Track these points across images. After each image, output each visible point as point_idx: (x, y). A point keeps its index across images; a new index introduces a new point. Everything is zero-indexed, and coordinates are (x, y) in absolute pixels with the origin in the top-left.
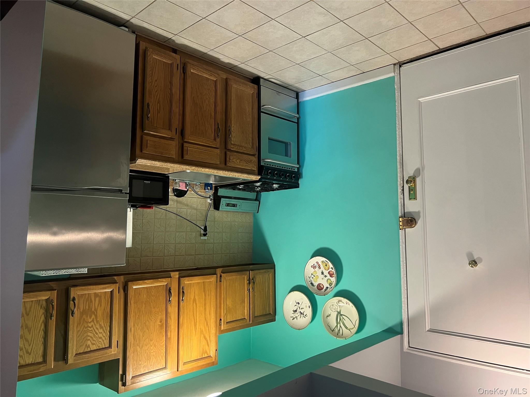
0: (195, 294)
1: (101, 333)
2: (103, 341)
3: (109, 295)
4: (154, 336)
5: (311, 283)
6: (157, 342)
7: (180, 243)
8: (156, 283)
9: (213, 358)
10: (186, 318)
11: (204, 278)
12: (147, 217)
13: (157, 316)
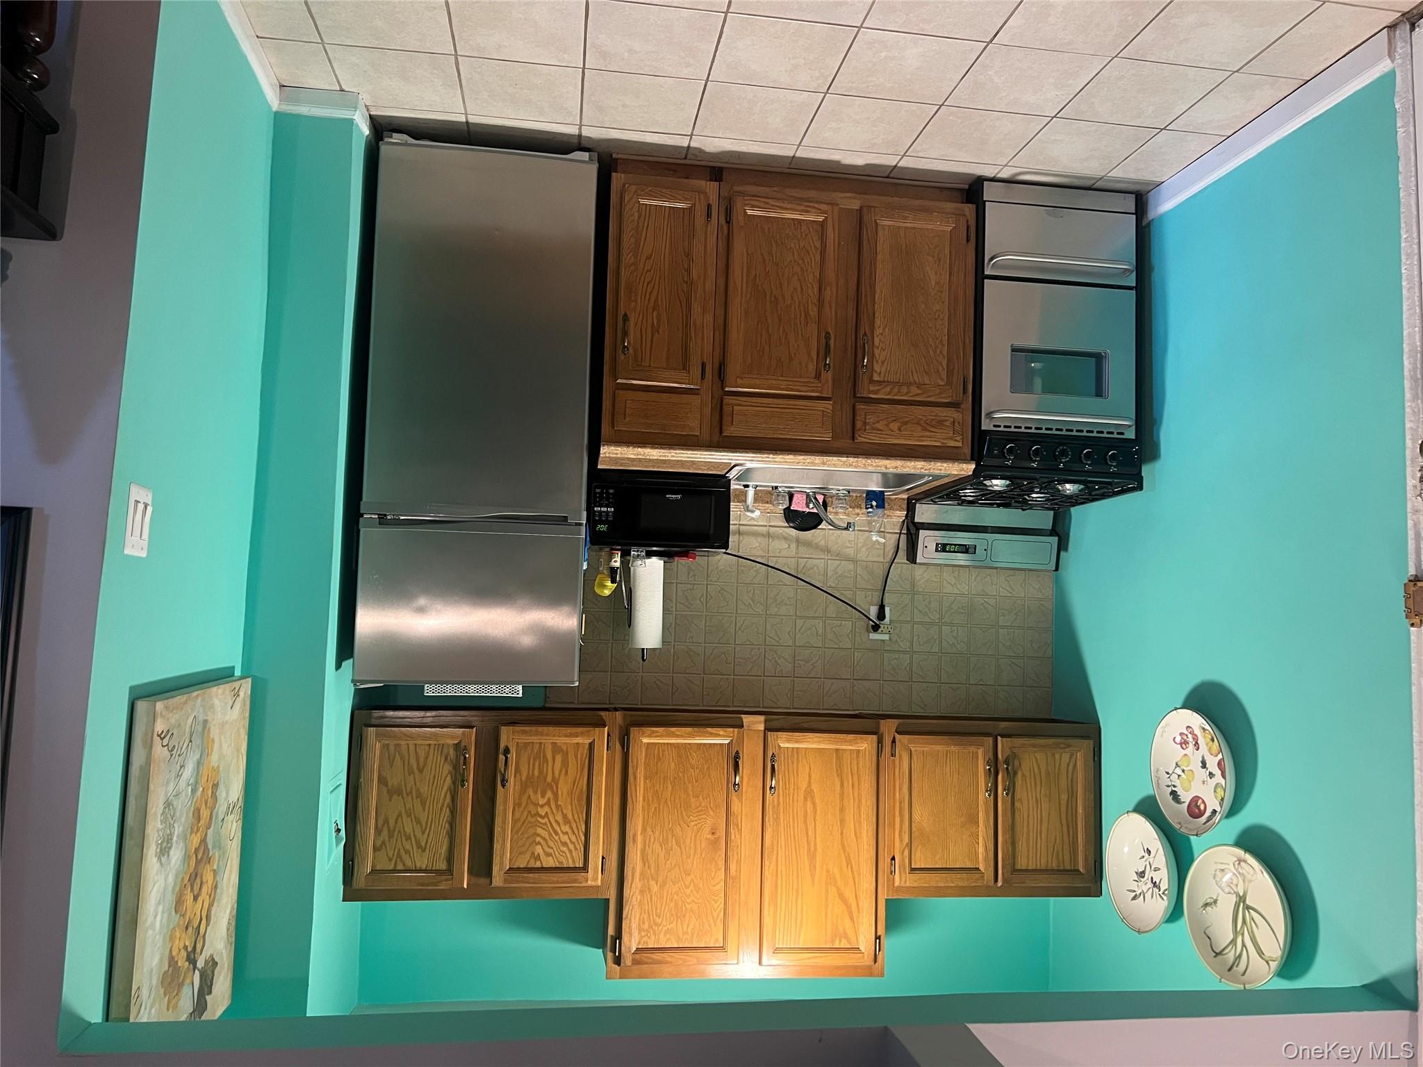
0: (810, 776)
1: (567, 833)
2: (570, 851)
3: (585, 752)
4: (695, 863)
5: (1174, 793)
6: (701, 882)
7: (808, 645)
8: (700, 736)
9: (866, 957)
10: (783, 836)
11: (836, 740)
12: (718, 579)
13: (703, 816)
